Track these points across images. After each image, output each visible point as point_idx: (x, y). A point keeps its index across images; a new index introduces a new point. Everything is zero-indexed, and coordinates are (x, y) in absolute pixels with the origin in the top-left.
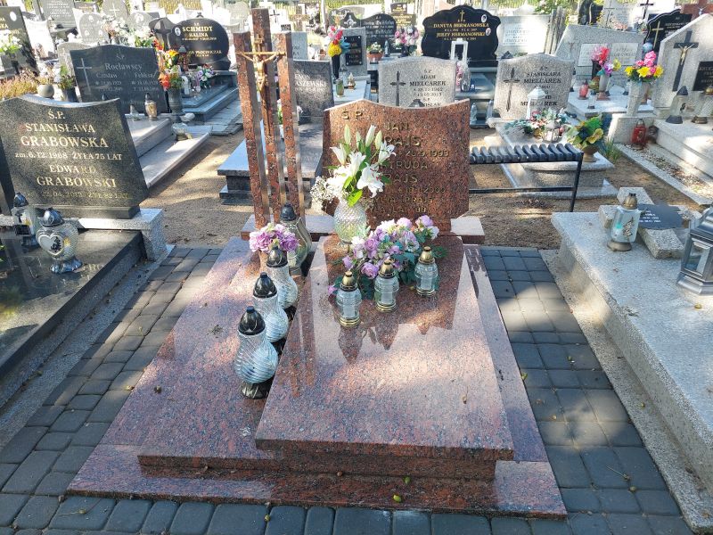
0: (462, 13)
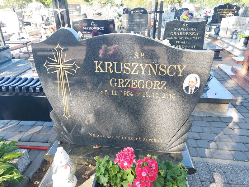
0: (228, 6)
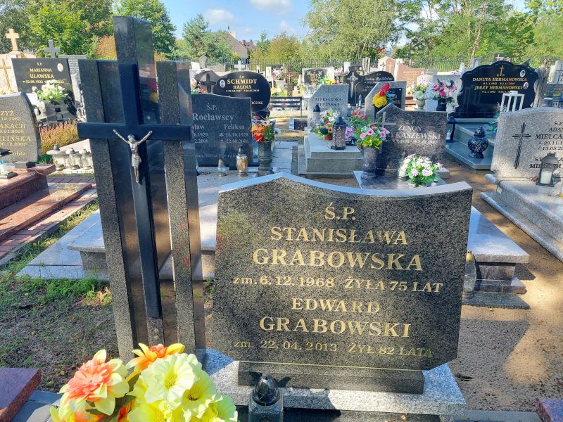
0: (502, 68)
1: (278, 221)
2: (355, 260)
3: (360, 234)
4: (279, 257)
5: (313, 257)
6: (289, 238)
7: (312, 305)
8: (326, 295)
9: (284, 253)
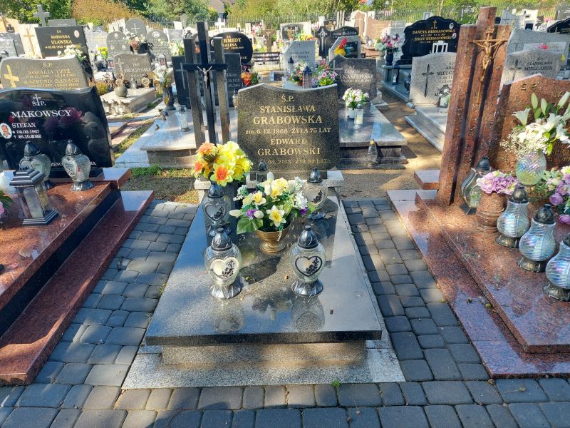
0: (435, 22)
1: (263, 104)
2: (296, 120)
3: (296, 108)
4: (264, 120)
5: (278, 120)
6: (268, 111)
7: (279, 142)
8: (284, 137)
9: (266, 118)
